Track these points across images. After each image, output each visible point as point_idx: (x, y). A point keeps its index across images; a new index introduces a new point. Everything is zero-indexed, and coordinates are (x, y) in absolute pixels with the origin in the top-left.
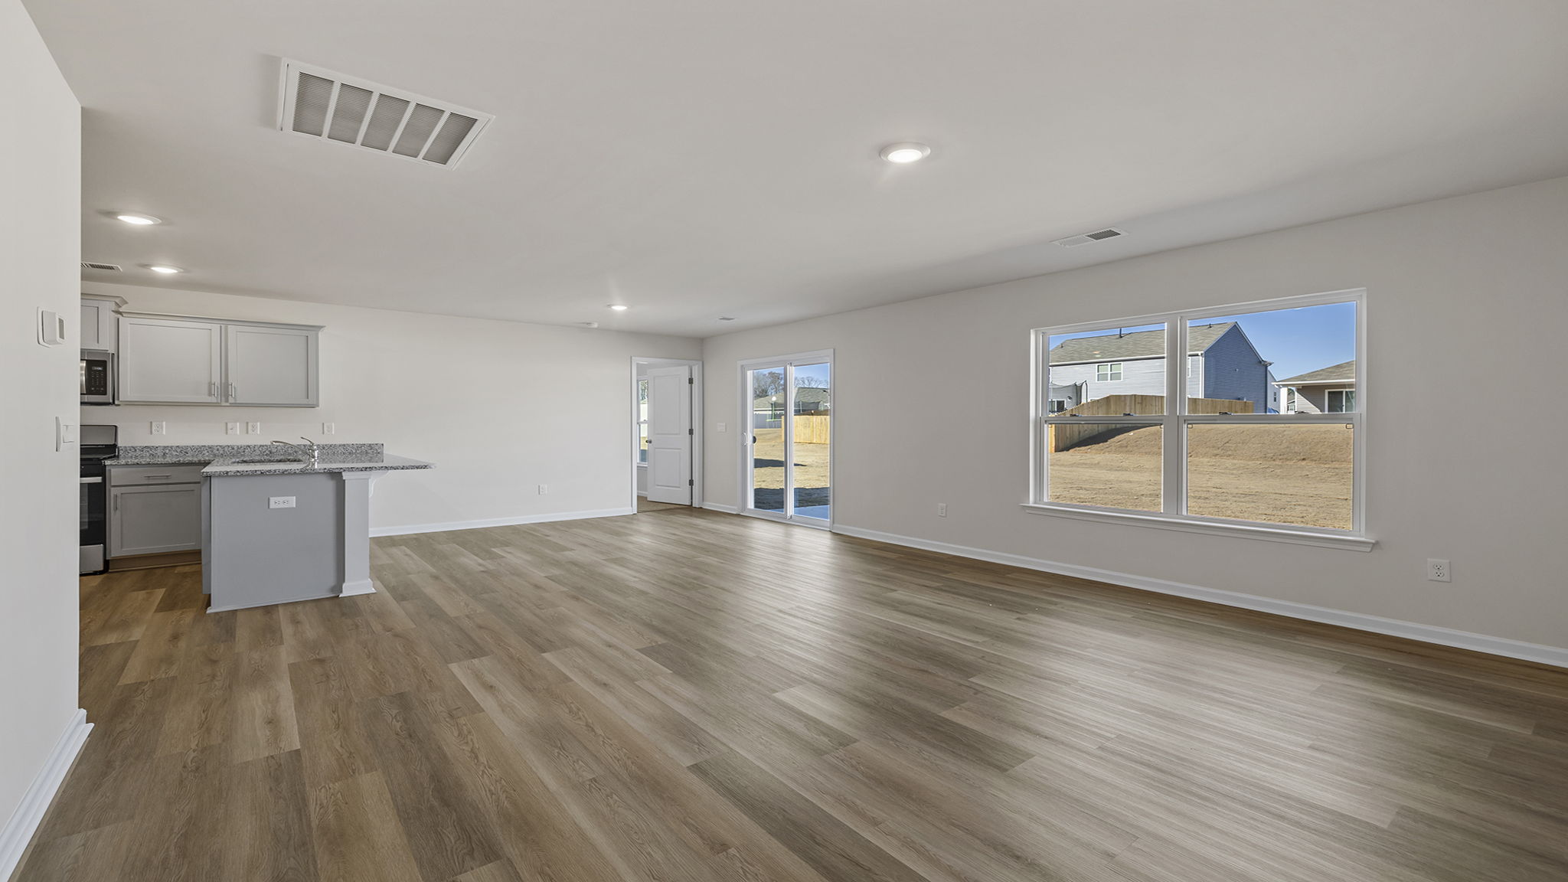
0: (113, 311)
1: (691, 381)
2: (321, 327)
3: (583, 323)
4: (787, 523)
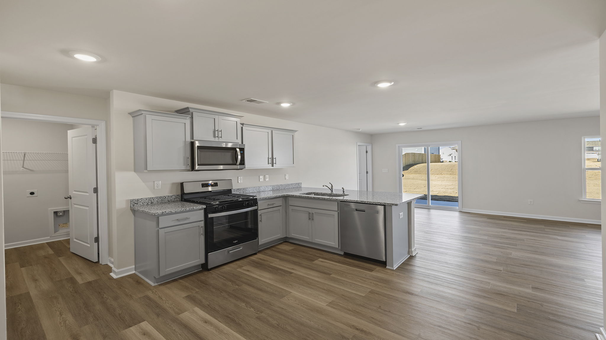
0: (240, 124)
1: (367, 152)
2: (296, 131)
3: (356, 129)
4: (429, 208)
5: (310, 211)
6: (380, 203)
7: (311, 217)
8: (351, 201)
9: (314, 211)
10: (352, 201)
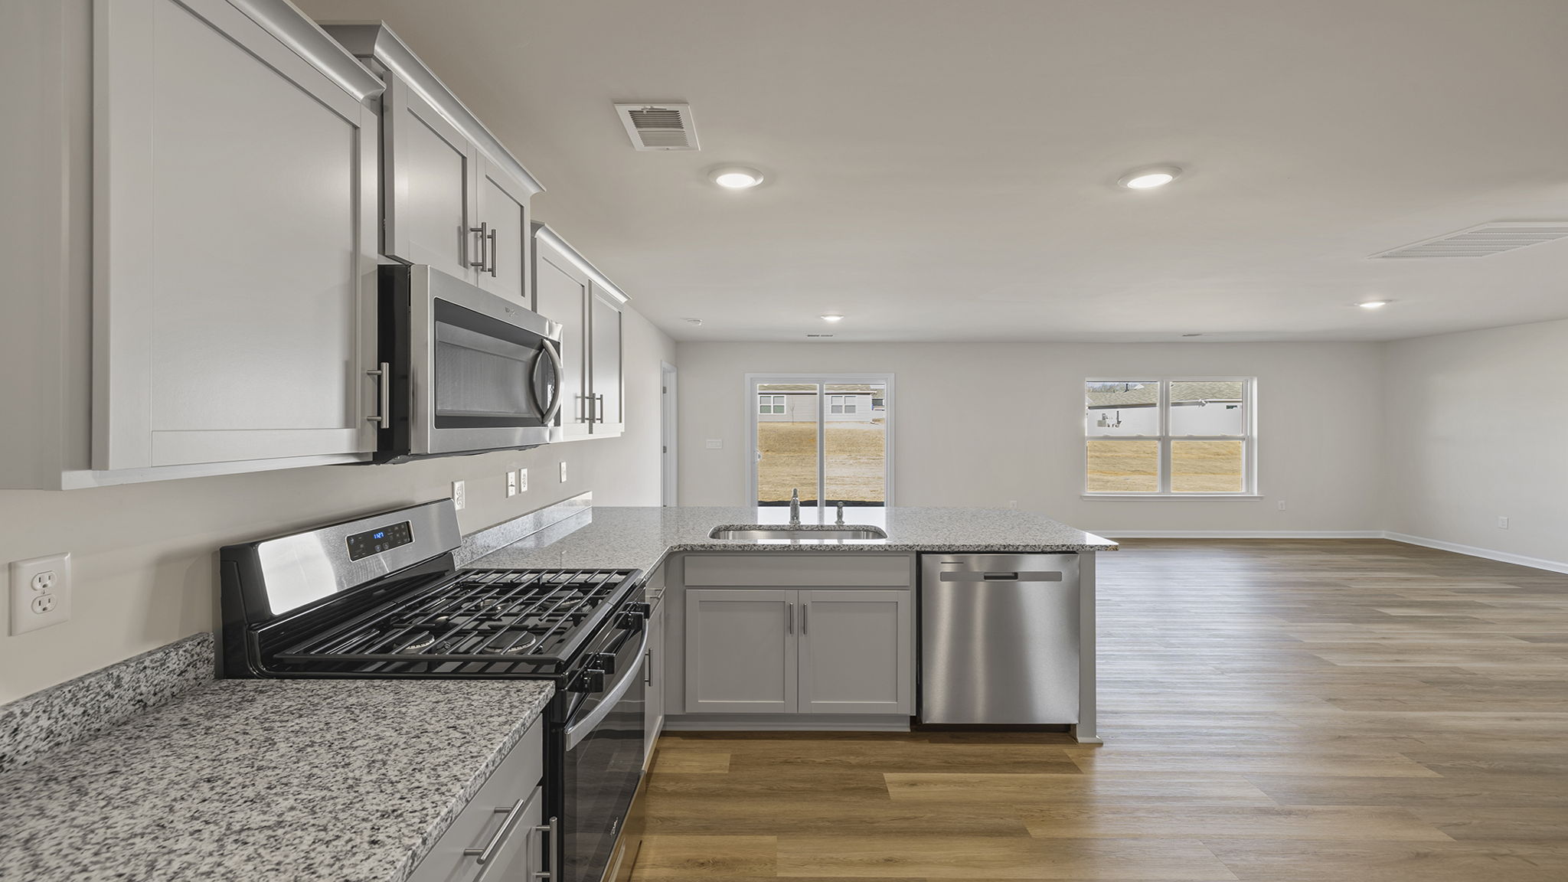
5: (791, 597)
6: (1068, 547)
7: (795, 621)
8: (966, 549)
9: (806, 597)
10: (972, 549)
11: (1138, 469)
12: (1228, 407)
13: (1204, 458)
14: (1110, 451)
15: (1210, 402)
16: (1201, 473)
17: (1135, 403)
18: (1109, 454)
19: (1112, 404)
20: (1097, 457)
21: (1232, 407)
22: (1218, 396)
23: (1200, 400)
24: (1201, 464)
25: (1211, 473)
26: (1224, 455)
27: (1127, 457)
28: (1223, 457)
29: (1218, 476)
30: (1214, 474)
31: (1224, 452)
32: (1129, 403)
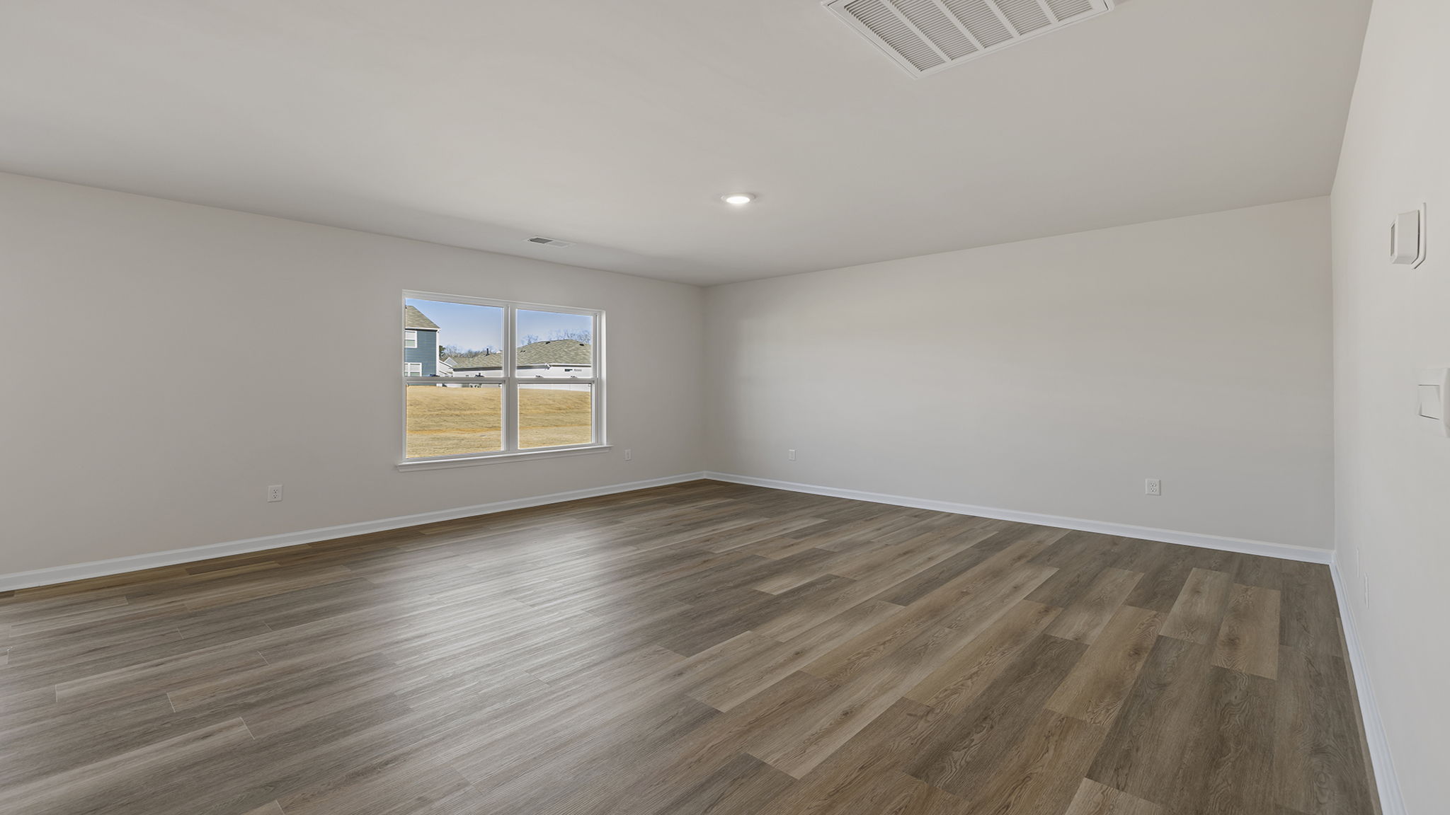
11: (495, 425)
12: (566, 370)
13: (550, 412)
14: (470, 409)
15: (553, 366)
16: (547, 426)
17: (494, 366)
18: (468, 412)
19: (475, 366)
20: (457, 415)
21: (569, 370)
22: (559, 361)
23: (546, 364)
24: (547, 418)
25: (555, 426)
26: (564, 409)
27: (485, 414)
28: (564, 411)
29: (561, 428)
30: (557, 426)
31: (564, 407)
32: (489, 366)
